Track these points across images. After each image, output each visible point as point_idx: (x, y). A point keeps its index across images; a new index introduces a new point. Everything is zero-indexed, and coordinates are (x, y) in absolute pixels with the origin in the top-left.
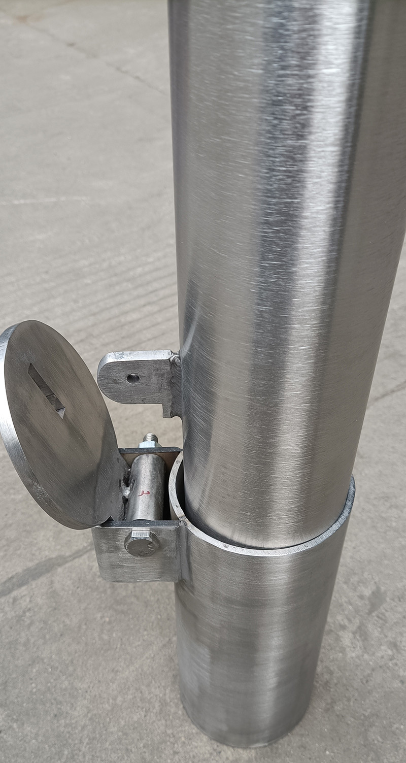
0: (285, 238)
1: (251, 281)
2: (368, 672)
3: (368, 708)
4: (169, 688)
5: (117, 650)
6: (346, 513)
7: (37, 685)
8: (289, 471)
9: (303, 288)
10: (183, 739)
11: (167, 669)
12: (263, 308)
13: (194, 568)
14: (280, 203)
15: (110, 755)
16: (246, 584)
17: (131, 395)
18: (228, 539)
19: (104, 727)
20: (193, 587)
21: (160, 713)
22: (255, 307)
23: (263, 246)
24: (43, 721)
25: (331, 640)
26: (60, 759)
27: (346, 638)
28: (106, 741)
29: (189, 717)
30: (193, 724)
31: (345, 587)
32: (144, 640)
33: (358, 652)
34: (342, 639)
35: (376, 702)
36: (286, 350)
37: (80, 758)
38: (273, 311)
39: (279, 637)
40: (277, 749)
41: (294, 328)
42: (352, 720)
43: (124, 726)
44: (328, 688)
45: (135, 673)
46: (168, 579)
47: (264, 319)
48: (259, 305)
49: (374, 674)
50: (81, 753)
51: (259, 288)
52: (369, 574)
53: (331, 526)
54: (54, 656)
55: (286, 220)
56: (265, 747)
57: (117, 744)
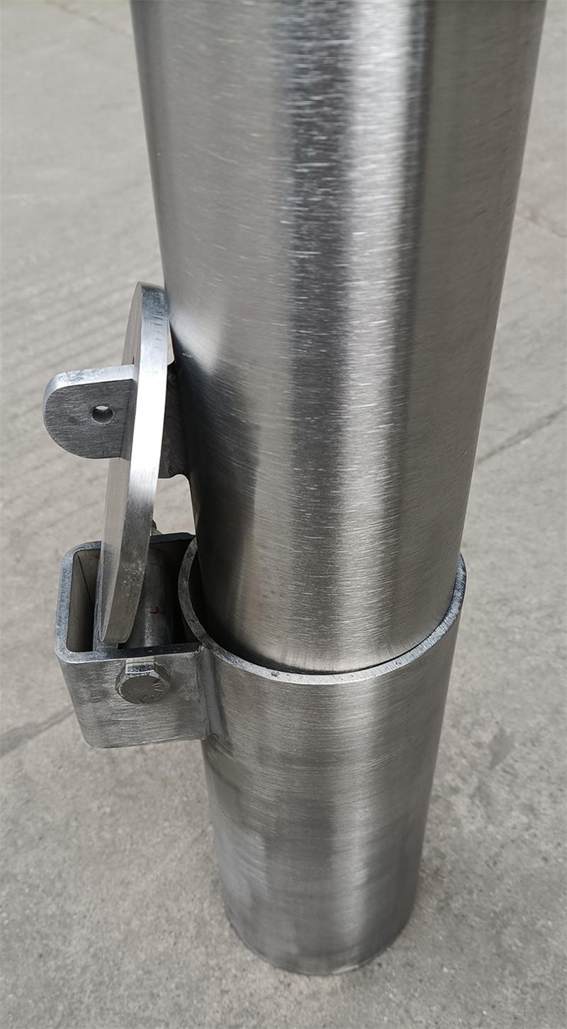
0: (333, 115)
1: (281, 205)
2: (495, 849)
3: (499, 901)
4: (208, 900)
5: (127, 853)
6: (454, 610)
7: (9, 914)
8: (364, 544)
9: (370, 211)
10: (234, 971)
11: (203, 874)
12: (304, 255)
13: (229, 714)
14: (321, 49)
15: (127, 1005)
16: (311, 730)
17: (102, 443)
18: (277, 663)
19: (115, 965)
20: (229, 744)
21: (197, 938)
22: (292, 253)
23: (297, 135)
24: (23, 965)
25: (439, 809)
26: (52, 1018)
27: (461, 805)
28: (120, 985)
29: (240, 938)
30: (248, 948)
31: (454, 732)
32: (165, 835)
33: (480, 822)
34: (454, 807)
35: (509, 891)
36: (347, 329)
37: (82, 1013)
38: (321, 258)
39: (365, 807)
40: (372, 971)
41: (358, 288)
42: (477, 919)
43: (146, 960)
44: (439, 878)
45: (156, 883)
46: (190, 735)
47: (307, 275)
48: (297, 248)
49: (503, 851)
50: (83, 1007)
51: (295, 216)
52: (487, 712)
53: (434, 630)
54: (31, 870)
55: (333, 80)
56: (354, 970)
57: (137, 988)
